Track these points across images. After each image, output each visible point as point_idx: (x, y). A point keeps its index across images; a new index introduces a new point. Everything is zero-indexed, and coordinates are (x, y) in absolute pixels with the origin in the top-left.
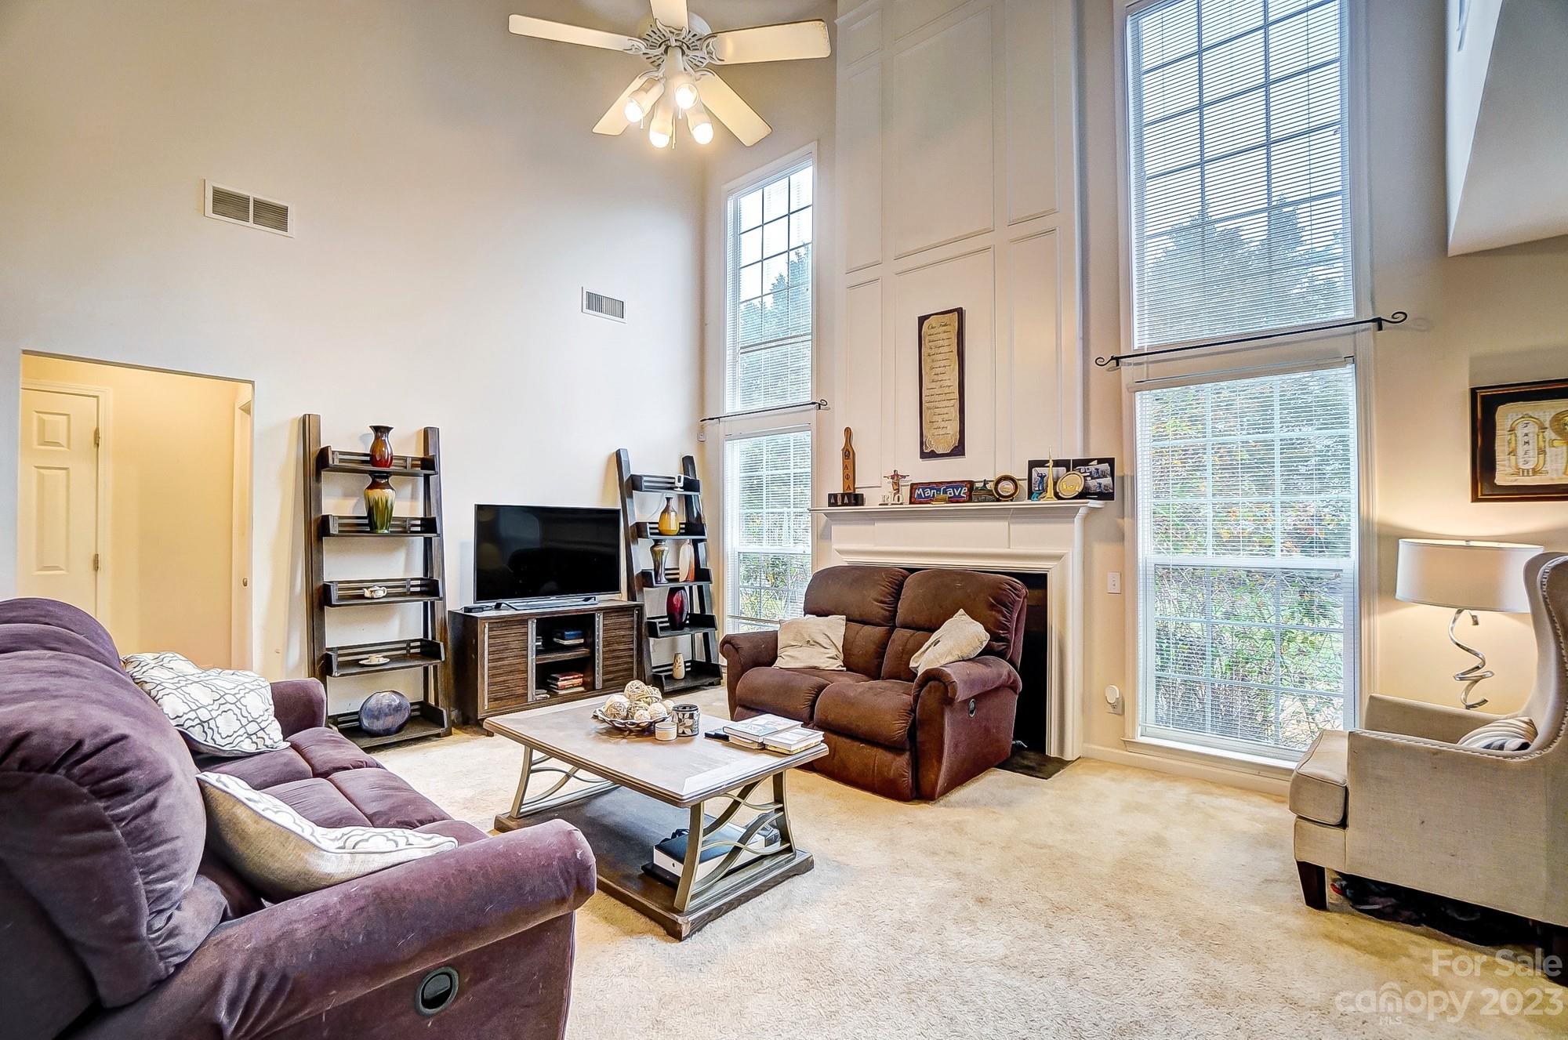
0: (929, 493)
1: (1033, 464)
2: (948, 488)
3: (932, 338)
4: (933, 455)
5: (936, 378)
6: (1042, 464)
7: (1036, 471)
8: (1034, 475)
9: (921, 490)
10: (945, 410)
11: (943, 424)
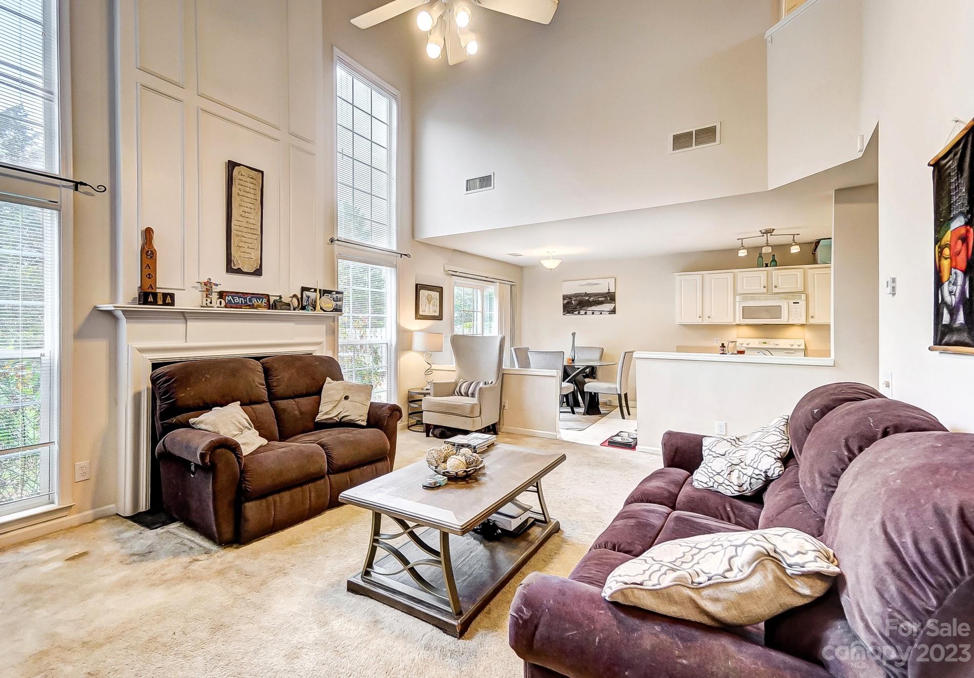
0: (237, 300)
1: (304, 289)
2: (252, 297)
3: (241, 182)
4: (239, 271)
5: (243, 214)
6: (308, 289)
7: (306, 293)
8: (304, 296)
9: (230, 297)
10: (250, 241)
11: (248, 250)
